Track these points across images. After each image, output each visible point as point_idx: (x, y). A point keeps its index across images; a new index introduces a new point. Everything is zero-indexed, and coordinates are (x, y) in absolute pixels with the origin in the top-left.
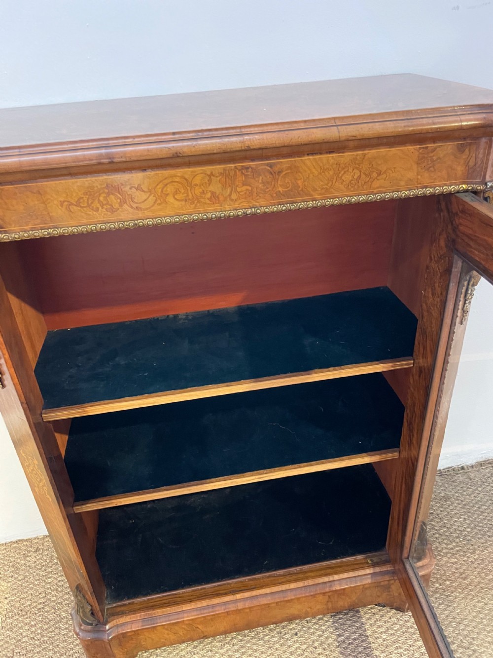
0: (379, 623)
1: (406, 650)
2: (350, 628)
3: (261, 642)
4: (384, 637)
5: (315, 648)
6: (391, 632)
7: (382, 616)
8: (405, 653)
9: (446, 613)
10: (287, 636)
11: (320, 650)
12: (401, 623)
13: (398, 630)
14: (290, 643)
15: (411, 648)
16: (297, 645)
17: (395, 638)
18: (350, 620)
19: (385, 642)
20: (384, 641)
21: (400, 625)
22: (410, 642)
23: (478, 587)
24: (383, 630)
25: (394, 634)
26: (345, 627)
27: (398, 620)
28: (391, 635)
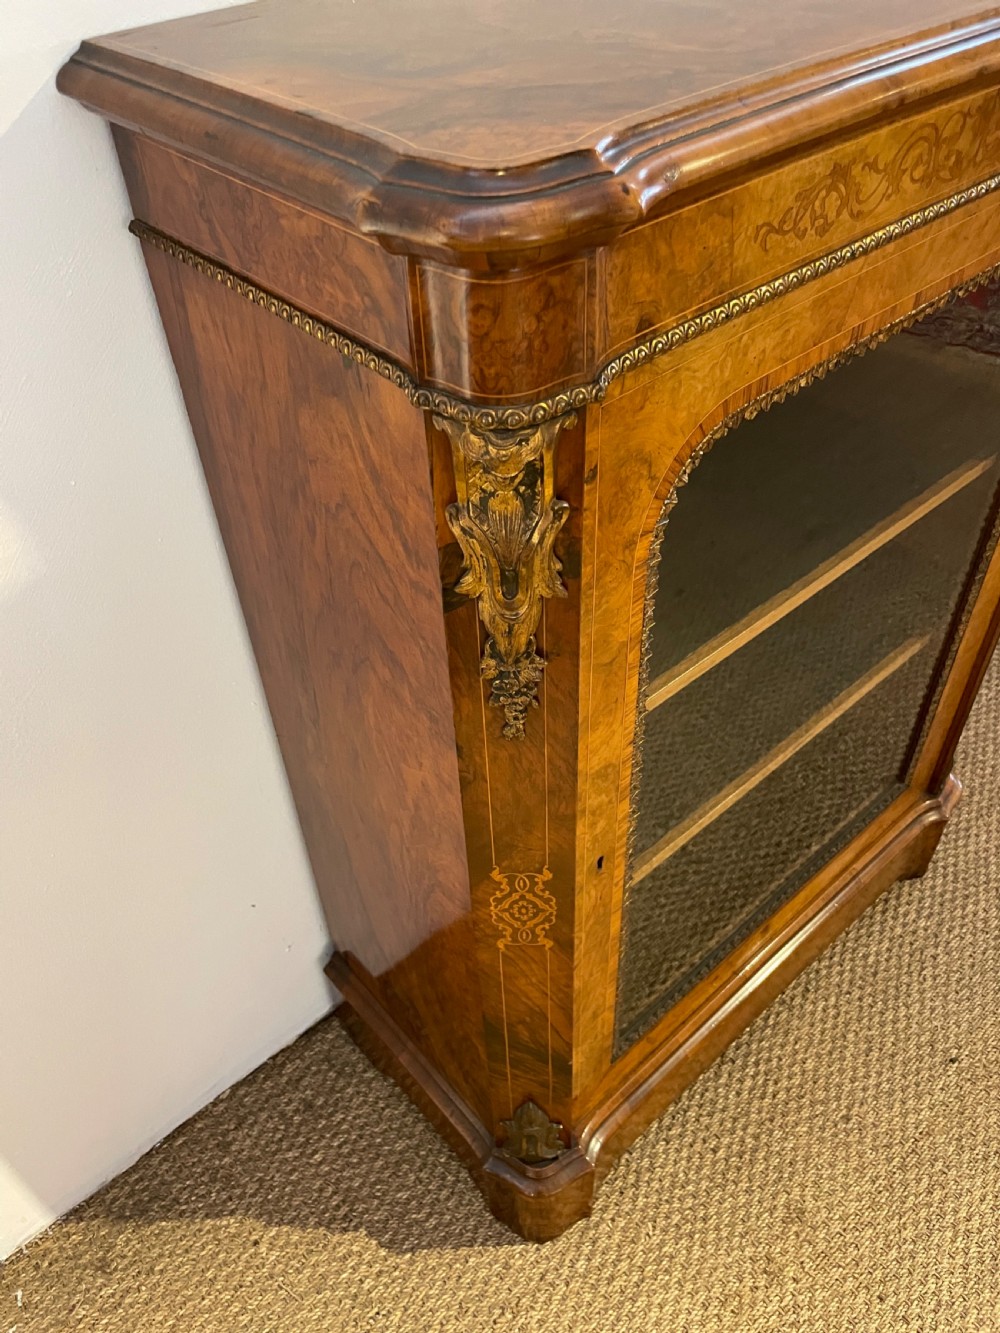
0: (901, 910)
1: (962, 926)
2: (870, 939)
3: (768, 1031)
4: (922, 925)
5: (848, 993)
6: (926, 913)
7: (898, 897)
8: (964, 931)
9: (971, 848)
10: (798, 1000)
11: (857, 993)
12: (928, 893)
13: (932, 904)
14: (809, 1008)
16: (822, 1004)
17: (935, 919)
19: (929, 931)
20: (926, 930)
21: (929, 897)
22: (959, 912)
23: (985, 792)
24: (913, 916)
25: (932, 914)
26: (863, 940)
27: (921, 891)
28: (928, 917)
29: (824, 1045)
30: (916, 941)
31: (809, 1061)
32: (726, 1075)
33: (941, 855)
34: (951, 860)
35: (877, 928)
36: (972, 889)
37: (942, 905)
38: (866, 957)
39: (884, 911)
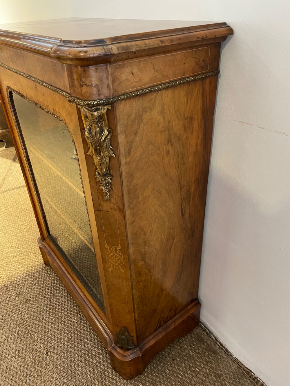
0: (101, 356)
1: (90, 376)
2: (93, 343)
3: (73, 306)
4: (94, 362)
5: (77, 330)
7: (106, 357)
8: (88, 376)
10: (79, 316)
11: (76, 332)
13: (101, 369)
14: (76, 318)
15: (92, 379)
16: (76, 322)
17: (95, 367)
18: (98, 342)
19: (91, 363)
20: (92, 362)
21: (105, 369)
22: (96, 377)
24: (98, 360)
25: (98, 367)
27: (107, 367)
28: (97, 365)
29: (64, 319)
30: (89, 357)
31: (61, 314)
35: (96, 346)
37: (100, 372)
38: (87, 339)
39: (102, 351)
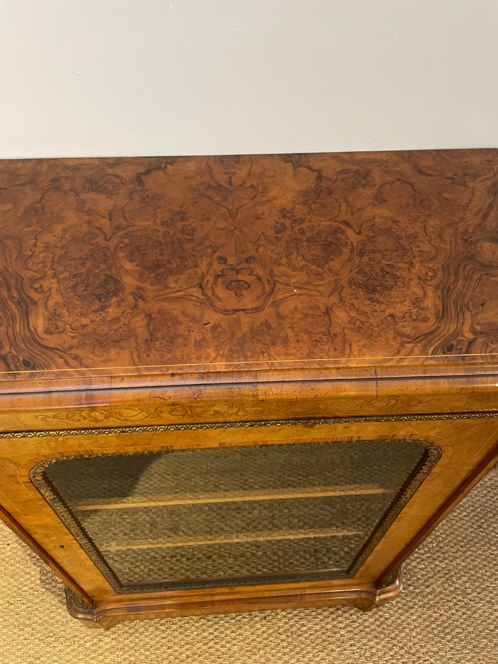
0: (340, 619)
1: (359, 648)
2: (313, 620)
3: (233, 621)
4: (342, 633)
5: (280, 634)
6: (349, 629)
7: (344, 612)
8: (358, 651)
9: (403, 618)
10: (257, 619)
11: (283, 637)
12: (360, 621)
13: (357, 627)
14: (258, 626)
15: (364, 647)
16: (264, 629)
17: (351, 635)
18: (315, 612)
19: (342, 638)
20: (341, 636)
21: (359, 623)
22: (364, 641)
23: (438, 598)
24: (342, 625)
25: (352, 631)
26: (310, 618)
27: (358, 618)
28: (349, 631)
29: (248, 646)
30: (332, 637)
31: (236, 647)
32: (200, 624)
33: (385, 609)
34: (387, 615)
35: (321, 617)
36: (382, 636)
37: (361, 631)
38: (303, 625)
39: (332, 613)
